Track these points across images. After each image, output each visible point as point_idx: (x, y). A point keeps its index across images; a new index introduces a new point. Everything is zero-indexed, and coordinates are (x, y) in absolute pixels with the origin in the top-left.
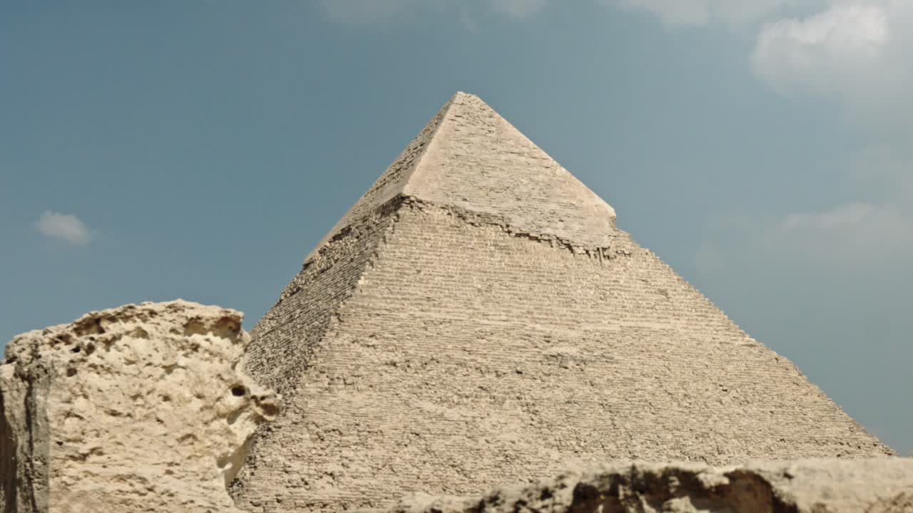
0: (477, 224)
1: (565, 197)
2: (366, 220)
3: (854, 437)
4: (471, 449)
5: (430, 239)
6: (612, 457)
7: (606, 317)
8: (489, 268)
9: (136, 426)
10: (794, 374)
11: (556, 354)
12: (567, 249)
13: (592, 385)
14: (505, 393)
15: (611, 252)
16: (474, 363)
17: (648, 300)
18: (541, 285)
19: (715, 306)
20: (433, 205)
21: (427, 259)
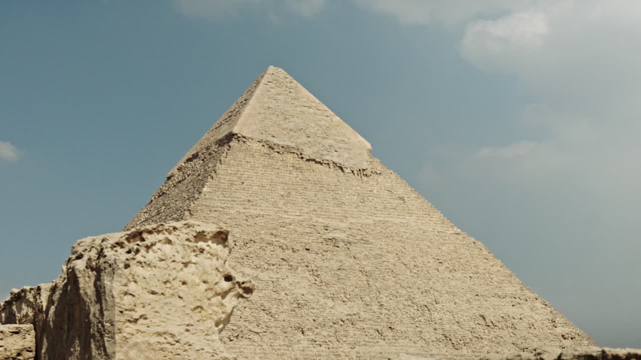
0: (281, 153)
1: (339, 136)
2: (208, 149)
3: (523, 293)
4: (276, 299)
5: (250, 162)
6: (367, 305)
7: (364, 214)
8: (289, 181)
9: (167, 301)
10: (485, 252)
11: (331, 238)
12: (340, 170)
13: (355, 258)
14: (298, 263)
15: (369, 173)
16: (278, 243)
17: (391, 203)
18: (323, 193)
19: (435, 208)
20: (252, 140)
21: (248, 175)
